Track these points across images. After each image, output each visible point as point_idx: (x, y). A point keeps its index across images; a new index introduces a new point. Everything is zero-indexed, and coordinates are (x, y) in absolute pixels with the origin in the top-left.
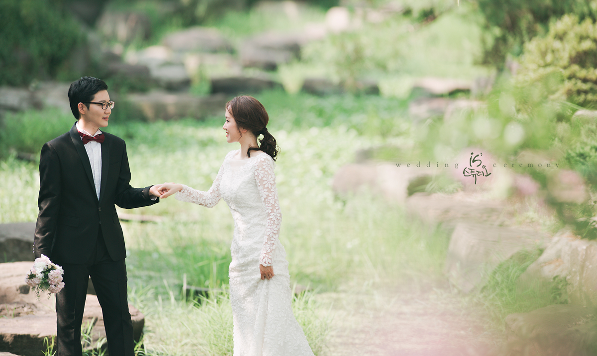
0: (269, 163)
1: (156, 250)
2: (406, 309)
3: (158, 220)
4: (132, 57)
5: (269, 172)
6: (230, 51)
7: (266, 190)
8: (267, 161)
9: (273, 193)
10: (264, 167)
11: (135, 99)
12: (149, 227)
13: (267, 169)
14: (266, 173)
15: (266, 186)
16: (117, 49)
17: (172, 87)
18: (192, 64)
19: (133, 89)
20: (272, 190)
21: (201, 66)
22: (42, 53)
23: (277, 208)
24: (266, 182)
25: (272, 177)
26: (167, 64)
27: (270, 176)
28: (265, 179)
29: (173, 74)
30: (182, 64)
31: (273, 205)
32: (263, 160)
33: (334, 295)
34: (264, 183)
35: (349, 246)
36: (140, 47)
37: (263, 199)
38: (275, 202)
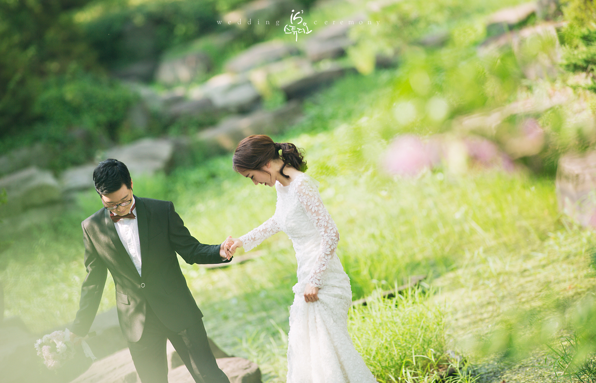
0: (307, 184)
1: (262, 288)
2: (529, 265)
3: (254, 256)
4: (196, 93)
5: (311, 194)
6: (296, 53)
7: (314, 215)
8: (305, 184)
9: (322, 215)
10: (304, 191)
11: (207, 136)
12: (249, 267)
13: (307, 193)
14: (308, 197)
15: (313, 210)
16: (179, 91)
17: (243, 110)
18: (259, 79)
19: (203, 125)
20: (320, 212)
21: (269, 77)
22: (98, 124)
23: (331, 228)
24: (311, 206)
25: (315, 199)
26: (233, 87)
27: (313, 199)
28: (309, 204)
29: (242, 95)
30: (249, 83)
31: (326, 227)
32: (300, 184)
33: (451, 275)
34: (310, 208)
35: (458, 216)
36: (204, 81)
37: (315, 224)
38: (328, 222)
